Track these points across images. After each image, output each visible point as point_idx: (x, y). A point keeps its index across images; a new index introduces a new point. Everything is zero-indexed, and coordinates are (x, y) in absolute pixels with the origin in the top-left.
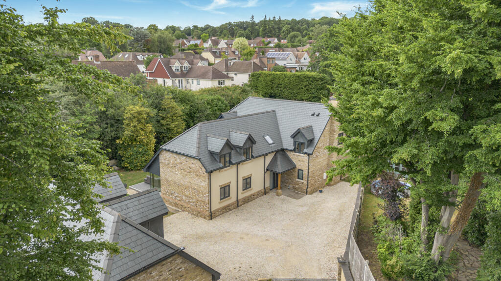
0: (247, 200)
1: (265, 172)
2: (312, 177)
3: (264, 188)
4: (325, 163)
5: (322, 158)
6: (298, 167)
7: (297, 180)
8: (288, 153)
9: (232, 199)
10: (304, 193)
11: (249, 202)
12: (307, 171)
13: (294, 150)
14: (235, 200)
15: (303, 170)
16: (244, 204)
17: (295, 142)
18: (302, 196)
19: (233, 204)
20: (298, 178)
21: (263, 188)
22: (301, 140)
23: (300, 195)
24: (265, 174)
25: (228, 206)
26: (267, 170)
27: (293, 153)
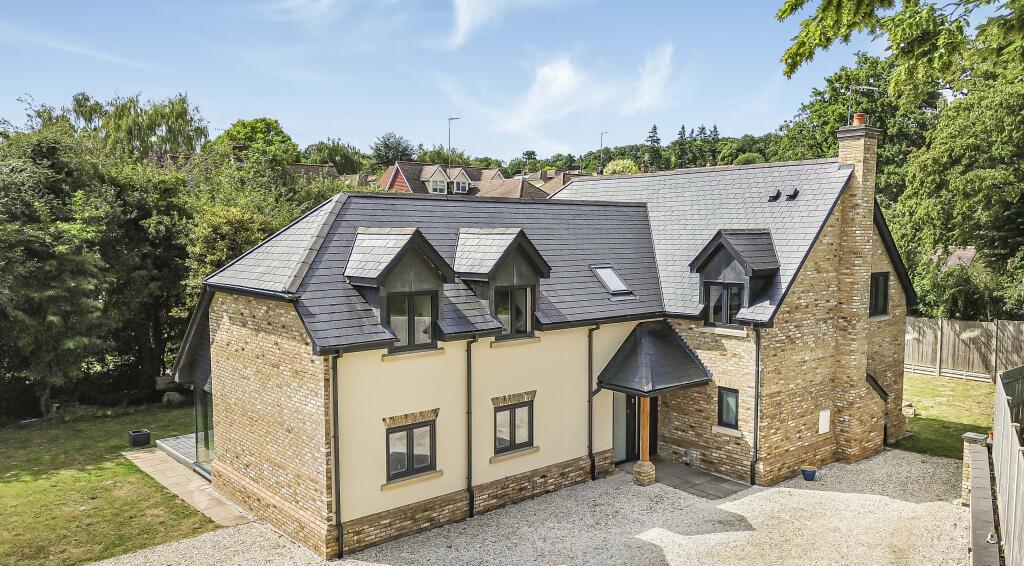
0: (515, 494)
1: (592, 394)
2: (773, 417)
3: (591, 455)
4: (823, 372)
5: (812, 350)
6: (720, 380)
7: (716, 429)
8: (682, 329)
9: (447, 480)
10: (741, 477)
11: (523, 499)
12: (752, 392)
13: (703, 318)
14: (461, 485)
15: (736, 392)
16: (502, 506)
17: (706, 287)
18: (735, 488)
19: (448, 499)
20: (721, 423)
21: (584, 453)
22: (728, 276)
23: (725, 486)
24: (590, 402)
25: (426, 506)
26: (602, 384)
27: (699, 329)
